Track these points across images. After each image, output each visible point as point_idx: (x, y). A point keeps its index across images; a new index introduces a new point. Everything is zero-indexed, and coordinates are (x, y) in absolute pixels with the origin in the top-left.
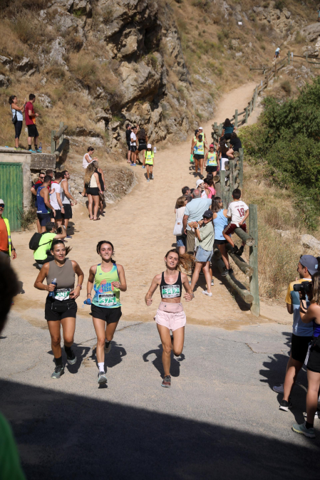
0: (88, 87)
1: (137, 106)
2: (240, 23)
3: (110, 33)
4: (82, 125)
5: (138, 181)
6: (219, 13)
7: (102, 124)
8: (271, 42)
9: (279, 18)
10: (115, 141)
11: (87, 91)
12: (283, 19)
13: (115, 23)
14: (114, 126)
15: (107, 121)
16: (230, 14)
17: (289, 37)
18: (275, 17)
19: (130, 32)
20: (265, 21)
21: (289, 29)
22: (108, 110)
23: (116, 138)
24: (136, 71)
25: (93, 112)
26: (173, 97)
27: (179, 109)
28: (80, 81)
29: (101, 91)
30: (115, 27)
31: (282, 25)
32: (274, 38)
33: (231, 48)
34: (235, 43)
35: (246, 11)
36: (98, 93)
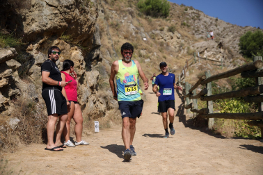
2: (145, 39)
6: (128, 31)
8: (169, 54)
9: (172, 38)
12: (175, 39)
16: (136, 33)
17: (182, 51)
18: (169, 37)
20: (163, 40)
21: (181, 46)
31: (175, 43)
32: (171, 51)
33: (140, 56)
34: (143, 52)
35: (148, 32)
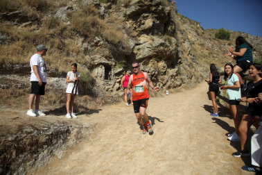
1: (153, 63)
2: (216, 50)
3: (128, 13)
6: (208, 47)
7: (101, 69)
10: (118, 85)
11: (83, 39)
13: (133, 7)
14: (116, 72)
15: (108, 68)
16: (212, 47)
19: (148, 16)
20: (225, 49)
23: (119, 82)
26: (186, 65)
27: (190, 71)
29: (99, 40)
30: (132, 9)
33: (213, 57)
35: (218, 46)
36: (96, 42)
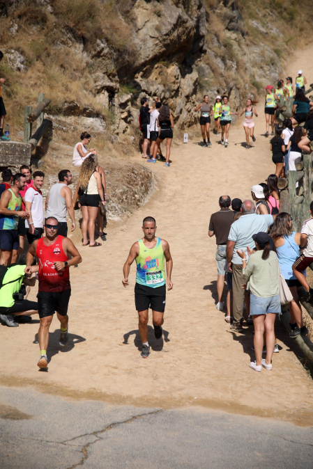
0: (83, 40)
1: (159, 70)
4: (73, 98)
5: (159, 186)
7: (103, 98)
10: (123, 124)
11: (82, 46)
14: (123, 101)
15: (112, 92)
22: (114, 76)
23: (125, 119)
24: (159, 15)
25: (91, 78)
26: (216, 56)
27: (225, 74)
28: (71, 30)
29: (102, 45)
36: (98, 49)
